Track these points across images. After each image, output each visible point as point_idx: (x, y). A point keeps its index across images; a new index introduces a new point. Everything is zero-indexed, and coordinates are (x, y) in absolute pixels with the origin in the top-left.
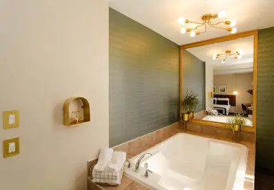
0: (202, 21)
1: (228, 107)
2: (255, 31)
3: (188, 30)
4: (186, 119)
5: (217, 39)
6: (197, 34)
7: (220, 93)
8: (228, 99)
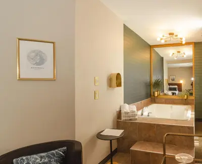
0: (169, 36)
1: (177, 92)
2: (192, 43)
3: (162, 39)
4: (156, 95)
5: (173, 44)
6: (166, 41)
7: (171, 82)
8: (176, 87)
